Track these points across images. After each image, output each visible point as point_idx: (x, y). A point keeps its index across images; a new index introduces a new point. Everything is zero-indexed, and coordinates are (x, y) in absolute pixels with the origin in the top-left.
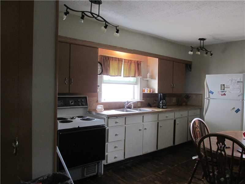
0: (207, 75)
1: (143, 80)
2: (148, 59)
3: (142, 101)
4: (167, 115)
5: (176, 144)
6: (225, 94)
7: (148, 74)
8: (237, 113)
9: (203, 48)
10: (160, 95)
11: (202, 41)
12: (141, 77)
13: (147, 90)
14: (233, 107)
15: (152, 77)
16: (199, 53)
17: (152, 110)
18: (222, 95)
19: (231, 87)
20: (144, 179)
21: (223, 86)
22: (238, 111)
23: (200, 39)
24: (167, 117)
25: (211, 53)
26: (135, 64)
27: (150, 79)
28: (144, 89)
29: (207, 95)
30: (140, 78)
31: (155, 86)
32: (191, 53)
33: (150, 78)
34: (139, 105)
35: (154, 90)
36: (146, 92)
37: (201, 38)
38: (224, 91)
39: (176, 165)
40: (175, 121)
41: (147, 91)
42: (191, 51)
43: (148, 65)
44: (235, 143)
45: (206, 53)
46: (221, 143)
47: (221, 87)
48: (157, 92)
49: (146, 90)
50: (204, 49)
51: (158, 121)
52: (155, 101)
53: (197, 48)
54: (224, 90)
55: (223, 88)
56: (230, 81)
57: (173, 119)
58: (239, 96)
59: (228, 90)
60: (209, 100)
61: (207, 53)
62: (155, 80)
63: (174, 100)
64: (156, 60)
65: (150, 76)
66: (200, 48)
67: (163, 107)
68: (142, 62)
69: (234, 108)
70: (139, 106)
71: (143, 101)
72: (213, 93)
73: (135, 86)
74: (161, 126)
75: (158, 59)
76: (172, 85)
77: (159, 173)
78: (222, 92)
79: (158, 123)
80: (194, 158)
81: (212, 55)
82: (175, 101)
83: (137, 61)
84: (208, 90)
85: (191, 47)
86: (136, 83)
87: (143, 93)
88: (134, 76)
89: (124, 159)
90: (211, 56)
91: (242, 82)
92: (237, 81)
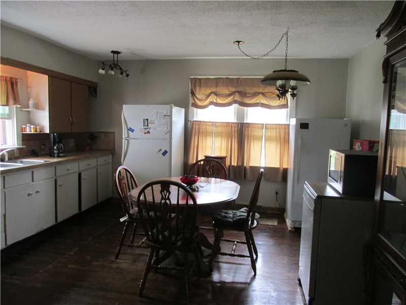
0: (124, 106)
1: (21, 110)
2: (28, 74)
3: (21, 147)
4: (69, 166)
5: (83, 209)
6: (149, 132)
7: (29, 100)
8: (164, 155)
9: (117, 65)
10: (54, 135)
11: (116, 55)
12: (18, 106)
13: (31, 128)
14: (159, 149)
15: (37, 106)
16: (113, 73)
17: (45, 161)
18: (145, 133)
19: (156, 122)
20: (50, 267)
21: (146, 121)
22: (165, 153)
23: (113, 52)
24: (68, 170)
25: (127, 73)
26: (7, 83)
27: (35, 110)
28: (24, 126)
29: (126, 134)
30: (16, 108)
31: (43, 121)
32: (101, 71)
33: (34, 107)
34: (17, 154)
35: (42, 129)
36: (28, 132)
37: (115, 50)
38: (147, 128)
39: (90, 239)
40: (80, 175)
41: (30, 130)
42: (103, 69)
43: (29, 85)
44: (180, 189)
45: (120, 72)
46: (165, 191)
47: (144, 123)
48: (47, 131)
49: (28, 128)
50: (118, 67)
51: (55, 178)
52: (42, 146)
53: (110, 65)
54: (148, 126)
55: (146, 124)
56: (154, 115)
57: (76, 172)
58: (166, 133)
59: (153, 127)
60: (128, 141)
61: (122, 73)
62: (44, 111)
63: (72, 143)
64: (45, 79)
65: (34, 103)
66: (113, 65)
67: (61, 155)
68: (18, 80)
69: (161, 150)
70: (16, 156)
71: (24, 147)
72: (133, 131)
73: (7, 121)
74: (61, 184)
75: (47, 76)
76: (71, 119)
77: (69, 255)
78: (145, 129)
79: (56, 181)
80: (122, 220)
81: (128, 75)
82: (73, 145)
83: (11, 78)
84: (127, 127)
85: (103, 63)
86: (9, 117)
87: (23, 134)
88: (5, 104)
89: (6, 247)
90: (126, 78)
91: (169, 116)
92: (163, 115)
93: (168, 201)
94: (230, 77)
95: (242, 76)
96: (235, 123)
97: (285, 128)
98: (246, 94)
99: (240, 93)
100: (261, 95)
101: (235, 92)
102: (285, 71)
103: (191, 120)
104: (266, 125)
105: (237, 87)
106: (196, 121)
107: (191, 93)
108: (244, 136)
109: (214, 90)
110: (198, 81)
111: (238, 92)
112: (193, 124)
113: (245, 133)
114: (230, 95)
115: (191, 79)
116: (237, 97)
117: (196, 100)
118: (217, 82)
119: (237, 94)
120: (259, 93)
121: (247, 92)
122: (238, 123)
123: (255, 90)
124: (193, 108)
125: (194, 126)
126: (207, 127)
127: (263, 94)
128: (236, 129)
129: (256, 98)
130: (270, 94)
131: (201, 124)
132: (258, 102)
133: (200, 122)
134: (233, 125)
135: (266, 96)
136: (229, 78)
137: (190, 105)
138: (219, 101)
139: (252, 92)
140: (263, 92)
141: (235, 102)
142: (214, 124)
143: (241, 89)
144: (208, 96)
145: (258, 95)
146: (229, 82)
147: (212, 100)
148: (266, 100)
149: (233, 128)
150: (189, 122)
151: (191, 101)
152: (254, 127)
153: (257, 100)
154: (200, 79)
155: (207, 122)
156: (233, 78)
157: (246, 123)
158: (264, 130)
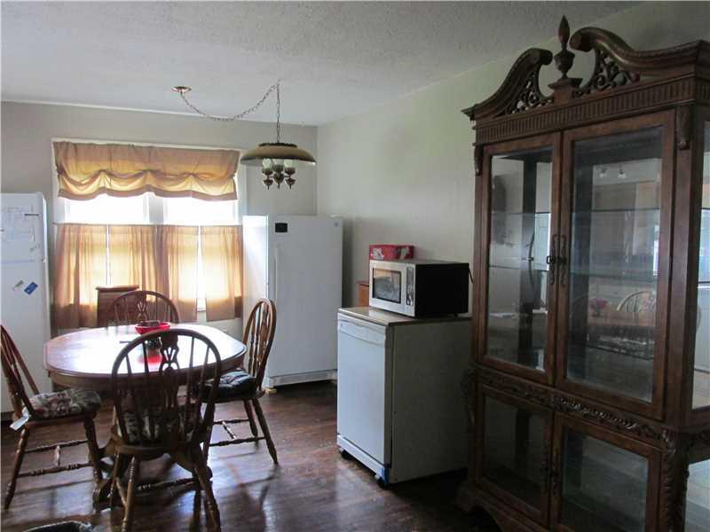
8: (29, 293)
22: (31, 288)
46: (169, 348)
58: (32, 250)
91: (37, 215)
92: (23, 213)
93: (174, 366)
94: (135, 144)
95: (155, 142)
96: (148, 225)
97: (233, 233)
98: (165, 174)
99: (154, 172)
100: (192, 176)
101: (145, 171)
102: (278, 144)
103: (60, 222)
104: (201, 227)
105: (149, 162)
106: (69, 224)
107: (58, 170)
108: (166, 247)
109: (105, 166)
110: (71, 149)
111: (152, 171)
112: (64, 231)
113: (166, 243)
114: (136, 176)
115: (55, 144)
116: (151, 180)
117: (68, 184)
118: (111, 151)
119: (149, 174)
120: (190, 174)
121: (167, 171)
122: (153, 227)
123: (183, 168)
124: (62, 198)
125: (67, 234)
126: (94, 235)
127: (195, 175)
128: (150, 235)
129: (184, 183)
130: (206, 176)
131: (82, 227)
132: (188, 188)
133: (80, 225)
134: (145, 229)
135: (202, 180)
136: (133, 146)
137: (56, 191)
138: (116, 186)
139: (177, 172)
140: (195, 172)
141: (149, 188)
142: (108, 228)
143: (157, 166)
144: (94, 177)
145: (187, 177)
146: (134, 152)
147: (102, 185)
148: (201, 186)
149: (145, 235)
150: (56, 228)
151: (57, 186)
152: (182, 233)
153: (185, 186)
154: (75, 145)
155: (91, 225)
156: (141, 147)
157: (167, 226)
158: (199, 236)
